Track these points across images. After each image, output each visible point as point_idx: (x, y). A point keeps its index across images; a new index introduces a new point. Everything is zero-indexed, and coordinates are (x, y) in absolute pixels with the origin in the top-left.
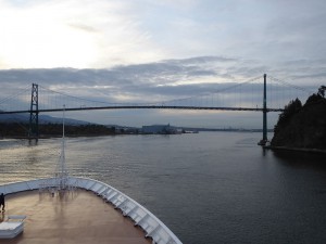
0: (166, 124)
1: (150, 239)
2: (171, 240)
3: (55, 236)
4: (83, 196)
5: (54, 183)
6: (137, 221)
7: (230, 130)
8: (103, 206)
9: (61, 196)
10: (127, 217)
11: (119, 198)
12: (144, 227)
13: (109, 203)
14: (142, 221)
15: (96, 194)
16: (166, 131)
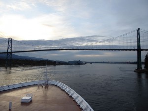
0: (78, 60)
1: (79, 105)
2: (87, 106)
3: (43, 103)
4: (54, 88)
5: (43, 82)
6: (74, 98)
7: (104, 63)
8: (61, 91)
9: (46, 87)
10: (70, 96)
11: (67, 89)
12: (77, 101)
13: (63, 91)
14: (76, 98)
15: (58, 87)
16: (78, 63)
